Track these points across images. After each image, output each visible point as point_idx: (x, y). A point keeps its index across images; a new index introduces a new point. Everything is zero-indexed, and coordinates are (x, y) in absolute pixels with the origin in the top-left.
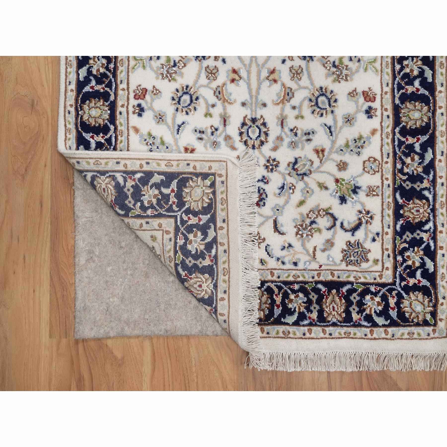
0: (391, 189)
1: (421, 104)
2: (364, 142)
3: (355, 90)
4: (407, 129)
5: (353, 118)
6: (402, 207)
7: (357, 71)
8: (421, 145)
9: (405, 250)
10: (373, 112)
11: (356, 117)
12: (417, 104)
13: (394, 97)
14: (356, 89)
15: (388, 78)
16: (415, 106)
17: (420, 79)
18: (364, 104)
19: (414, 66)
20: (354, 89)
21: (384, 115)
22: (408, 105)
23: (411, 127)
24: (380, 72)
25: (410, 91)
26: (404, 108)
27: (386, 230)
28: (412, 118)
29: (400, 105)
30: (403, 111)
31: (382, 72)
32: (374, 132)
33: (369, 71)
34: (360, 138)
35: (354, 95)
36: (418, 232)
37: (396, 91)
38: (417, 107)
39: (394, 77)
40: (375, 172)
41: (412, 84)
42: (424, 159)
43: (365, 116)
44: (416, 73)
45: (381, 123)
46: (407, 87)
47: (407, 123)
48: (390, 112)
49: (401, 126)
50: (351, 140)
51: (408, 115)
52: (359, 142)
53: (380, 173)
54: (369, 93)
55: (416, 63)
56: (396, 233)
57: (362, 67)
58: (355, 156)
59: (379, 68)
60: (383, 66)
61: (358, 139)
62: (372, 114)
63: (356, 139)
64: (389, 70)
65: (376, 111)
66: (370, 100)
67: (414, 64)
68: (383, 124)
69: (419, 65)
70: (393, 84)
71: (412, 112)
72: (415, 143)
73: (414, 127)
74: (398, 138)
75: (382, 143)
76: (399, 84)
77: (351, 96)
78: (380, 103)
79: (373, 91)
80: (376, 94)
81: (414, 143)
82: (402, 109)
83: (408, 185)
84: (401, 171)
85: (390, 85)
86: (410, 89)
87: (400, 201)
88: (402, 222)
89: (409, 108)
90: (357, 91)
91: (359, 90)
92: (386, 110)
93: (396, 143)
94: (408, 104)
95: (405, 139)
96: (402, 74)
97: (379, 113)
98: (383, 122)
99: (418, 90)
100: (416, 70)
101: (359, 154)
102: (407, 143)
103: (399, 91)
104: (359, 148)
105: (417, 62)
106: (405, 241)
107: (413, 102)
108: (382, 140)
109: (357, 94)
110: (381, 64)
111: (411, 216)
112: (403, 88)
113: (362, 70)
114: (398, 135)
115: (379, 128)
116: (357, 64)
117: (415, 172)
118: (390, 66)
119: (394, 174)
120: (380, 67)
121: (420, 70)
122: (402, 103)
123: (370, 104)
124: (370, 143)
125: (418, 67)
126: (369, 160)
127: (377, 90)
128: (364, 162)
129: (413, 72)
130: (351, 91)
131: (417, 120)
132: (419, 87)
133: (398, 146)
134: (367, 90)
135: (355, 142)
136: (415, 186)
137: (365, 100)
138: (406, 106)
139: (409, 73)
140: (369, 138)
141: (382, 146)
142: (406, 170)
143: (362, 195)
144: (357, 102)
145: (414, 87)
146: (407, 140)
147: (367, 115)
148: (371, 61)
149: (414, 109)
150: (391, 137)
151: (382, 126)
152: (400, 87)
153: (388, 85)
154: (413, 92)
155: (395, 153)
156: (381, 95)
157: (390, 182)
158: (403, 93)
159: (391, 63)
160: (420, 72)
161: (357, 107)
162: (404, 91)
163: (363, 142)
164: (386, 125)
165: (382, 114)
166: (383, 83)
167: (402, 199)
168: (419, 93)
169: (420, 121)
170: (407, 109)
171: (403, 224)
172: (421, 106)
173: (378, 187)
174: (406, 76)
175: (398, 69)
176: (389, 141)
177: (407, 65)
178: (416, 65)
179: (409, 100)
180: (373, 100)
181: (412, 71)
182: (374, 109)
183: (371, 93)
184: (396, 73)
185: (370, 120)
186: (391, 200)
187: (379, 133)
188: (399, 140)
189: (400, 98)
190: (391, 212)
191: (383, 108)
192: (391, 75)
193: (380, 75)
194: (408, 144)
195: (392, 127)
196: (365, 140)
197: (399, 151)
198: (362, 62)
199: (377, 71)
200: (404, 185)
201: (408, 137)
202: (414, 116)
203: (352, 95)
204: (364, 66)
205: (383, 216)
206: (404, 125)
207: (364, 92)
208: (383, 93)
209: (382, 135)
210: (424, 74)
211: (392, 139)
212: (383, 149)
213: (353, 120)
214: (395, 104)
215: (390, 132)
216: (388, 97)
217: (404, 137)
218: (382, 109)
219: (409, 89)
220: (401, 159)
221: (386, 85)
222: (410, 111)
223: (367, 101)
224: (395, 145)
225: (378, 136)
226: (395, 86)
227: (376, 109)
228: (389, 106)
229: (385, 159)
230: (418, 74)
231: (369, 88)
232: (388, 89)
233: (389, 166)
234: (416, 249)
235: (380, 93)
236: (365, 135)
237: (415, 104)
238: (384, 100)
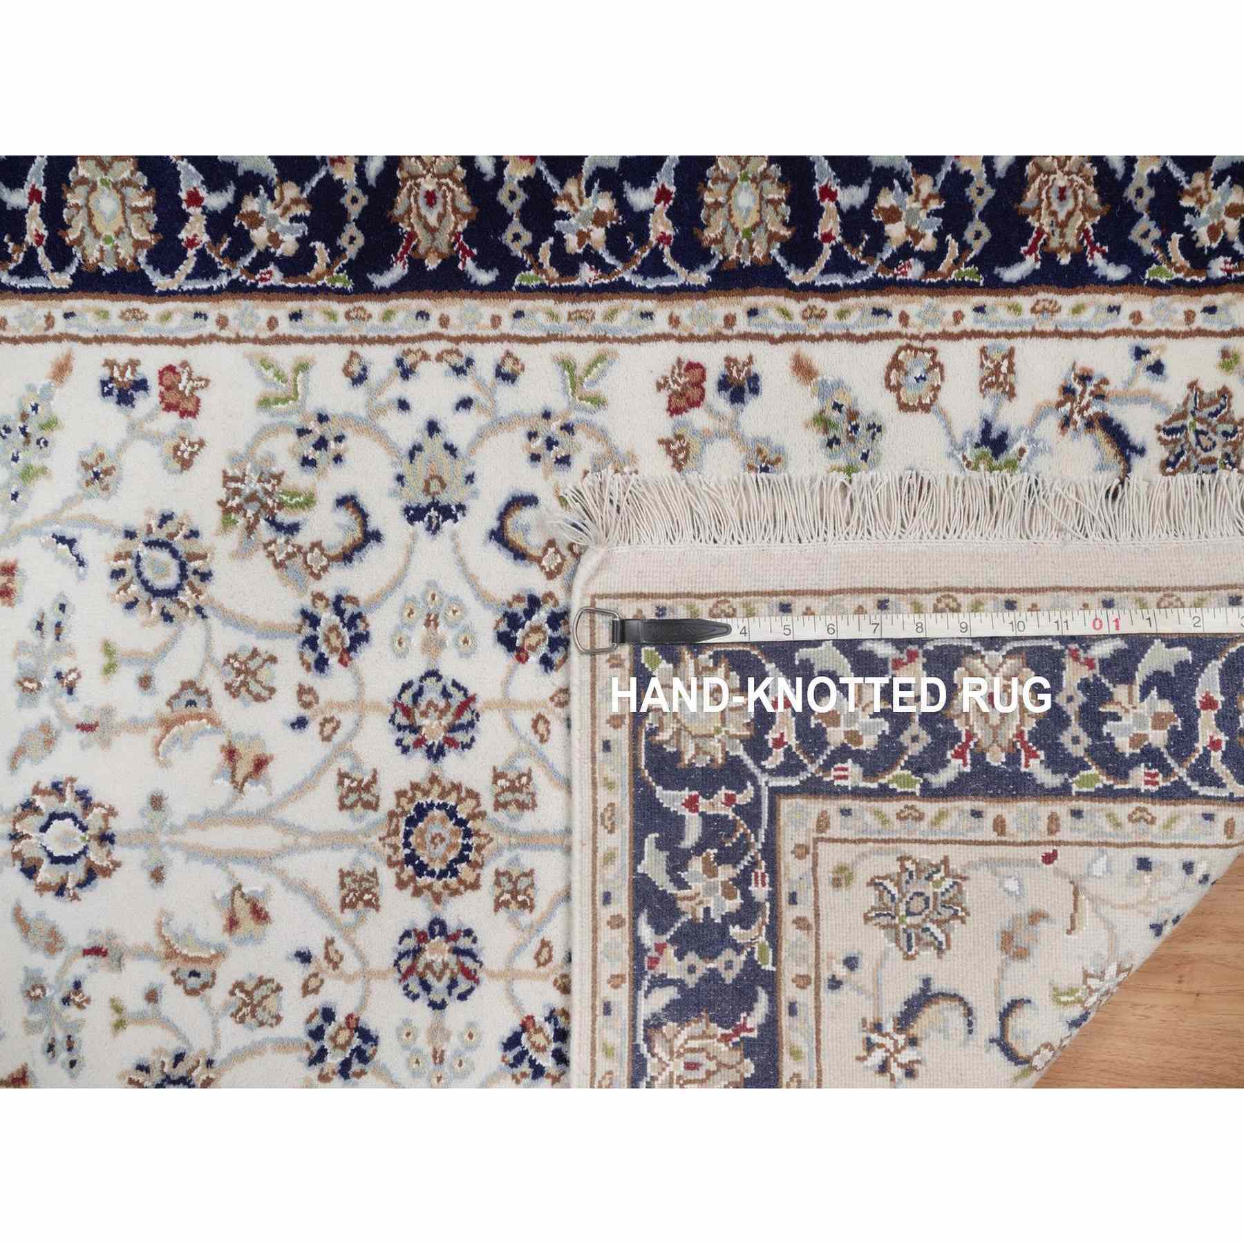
0: (988, 300)
1: (710, 184)
2: (837, 407)
3: (666, 443)
4: (794, 236)
5: (760, 451)
6: (1049, 258)
7: (602, 435)
8: (844, 184)
9: (1189, 246)
10: (739, 371)
11: (756, 440)
12: (708, 199)
13: (686, 291)
14: (661, 442)
15: (625, 312)
16: (717, 205)
17: (627, 186)
18: (711, 410)
19: (584, 208)
20: (662, 448)
21: (748, 330)
22: (713, 235)
23: (784, 223)
24: (606, 345)
25: (666, 226)
26: (724, 250)
27: (1123, 322)
28: (754, 217)
29: (714, 265)
30: (734, 255)
31: (603, 339)
32: (803, 370)
33: (603, 388)
34: (822, 422)
35: (681, 449)
36: (1130, 193)
37: (666, 282)
38: (721, 199)
39: (622, 289)
40: (936, 365)
41: (644, 216)
42: (892, 169)
43: (753, 405)
44: (605, 203)
45: (772, 340)
46: (653, 238)
47: (772, 237)
48: (737, 306)
49: (780, 260)
50: (830, 457)
51: (747, 233)
52: (835, 426)
53: (940, 345)
54: (675, 387)
55: (572, 203)
56: (1133, 283)
57: (588, 417)
58: (885, 442)
59: (592, 349)
60: (584, 334)
61: (826, 431)
62: (743, 374)
63: (825, 438)
64: (600, 308)
65: (735, 361)
66: (698, 384)
67: (576, 210)
68: (777, 333)
69: (580, 192)
70: (643, 292)
71: (737, 219)
72: (837, 204)
73: (785, 210)
74: (823, 272)
75: (840, 338)
76: (644, 271)
77: (686, 457)
78: (708, 344)
79: (668, 374)
80: (679, 361)
81: (840, 211)
82: (726, 258)
83: (978, 235)
84: (932, 260)
85: (649, 305)
86: (661, 226)
87: (1030, 263)
88: (1097, 256)
89: (724, 233)
90: (671, 437)
91: (665, 425)
92: (730, 320)
93: (838, 280)
94: (710, 234)
95: (826, 246)
96: (610, 260)
97: (740, 350)
98: (770, 332)
99: (662, 195)
100: (595, 201)
101: (875, 429)
102: (839, 239)
103: (665, 271)
104: (855, 428)
105: (568, 197)
106: (1162, 244)
107: (703, 214)
108: (828, 337)
109: (679, 437)
110: (579, 340)
111: (1078, 220)
112: (657, 254)
113: (600, 418)
114: (814, 275)
115: (789, 349)
116: (580, 436)
117: (935, 205)
118: (583, 306)
119: (944, 288)
120: (590, 344)
121: (596, 185)
122: (706, 257)
123: (710, 385)
124: (839, 384)
125: (588, 195)
126: (896, 388)
127: (663, 357)
128: (904, 407)
129: (604, 213)
130: (670, 461)
131: (761, 198)
132: (654, 189)
133: (849, 274)
134: (664, 396)
135: (838, 442)
136: (980, 203)
137: (697, 404)
138: (716, 241)
139: (608, 232)
140: (823, 391)
141: (849, 337)
142: (928, 243)
143: (1012, 416)
144: (707, 437)
145: (652, 211)
146: (828, 237)
147: (747, 396)
148: (568, 382)
149: (724, 211)
150: (818, 302)
151: (784, 339)
152: (654, 267)
153: (647, 315)
154: (669, 215)
155: (874, 287)
156: (681, 339)
157: (966, 304)
158: (675, 256)
159: (573, 301)
160: (603, 188)
161: (720, 435)
162: (667, 250)
163: (836, 414)
164: (780, 320)
165: (744, 336)
166: (641, 333)
167: (1021, 259)
168: (673, 189)
169: (766, 184)
170: (727, 239)
171: (1104, 255)
172: (715, 182)
173: (983, 351)
174: (615, 241)
175: (592, 274)
176: (832, 307)
177: (583, 236)
178: (581, 203)
179: (696, 231)
180: (696, 369)
181: (599, 218)
182: (728, 367)
183: (675, 382)
184: (607, 281)
185: (764, 384)
186: (1025, 302)
187: (805, 348)
188: (827, 271)
189: (691, 267)
190: (1067, 302)
191: (726, 332)
192: (616, 303)
193: (616, 344)
194: (842, 235)
195: (787, 296)
196: (829, 405)
197: (864, 268)
198: (573, 417)
199: (601, 358)
200: (977, 247)
201: (818, 235)
202: (748, 210)
203: (681, 456)
204: (585, 409)
205: (1081, 334)
206: (781, 251)
207: (674, 410)
208: (676, 332)
209: (812, 339)
210: (611, 170)
211: (826, 299)
212: (858, 332)
213: (766, 450)
214: (710, 285)
215: (803, 305)
216: (685, 310)
217: (818, 250)
218: (728, 338)
219: (661, 229)
220: (890, 264)
221: (646, 321)
222: (733, 225)
223: (702, 397)
224: (846, 286)
225: (817, 354)
226: (649, 287)
227: (729, 361)
228: (719, 308)
229: (893, 325)
230: (608, 194)
231: (660, 387)
232: (662, 313)
233: (915, 306)
234: (1186, 202)
235: (673, 343)
236: (815, 405)
237: (709, 207)
238: (696, 331)
